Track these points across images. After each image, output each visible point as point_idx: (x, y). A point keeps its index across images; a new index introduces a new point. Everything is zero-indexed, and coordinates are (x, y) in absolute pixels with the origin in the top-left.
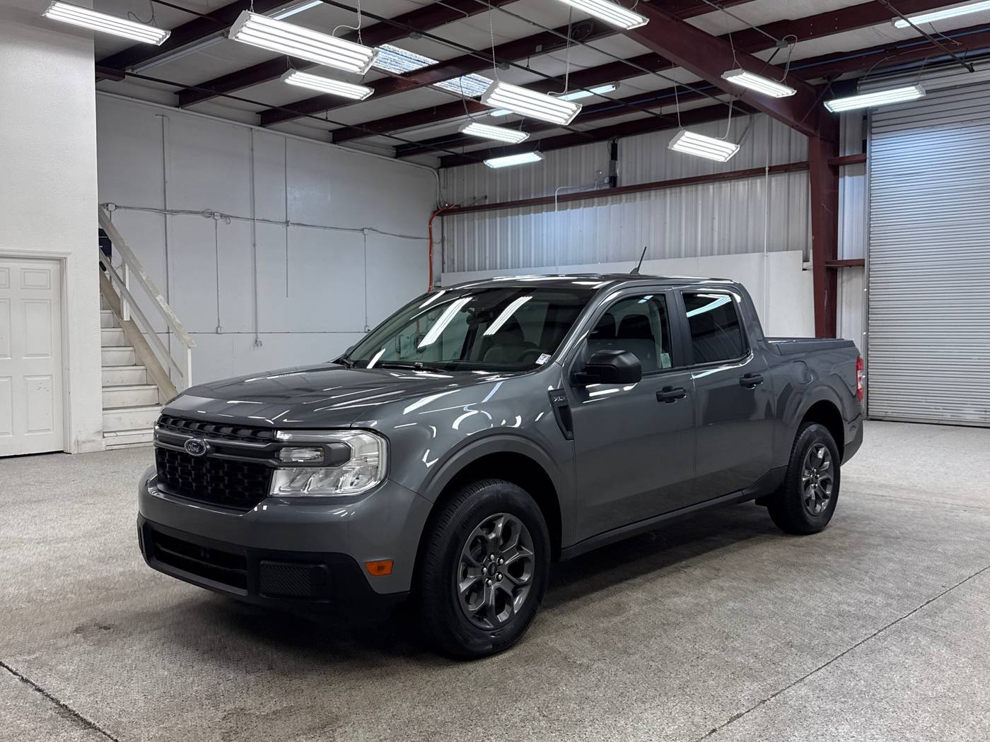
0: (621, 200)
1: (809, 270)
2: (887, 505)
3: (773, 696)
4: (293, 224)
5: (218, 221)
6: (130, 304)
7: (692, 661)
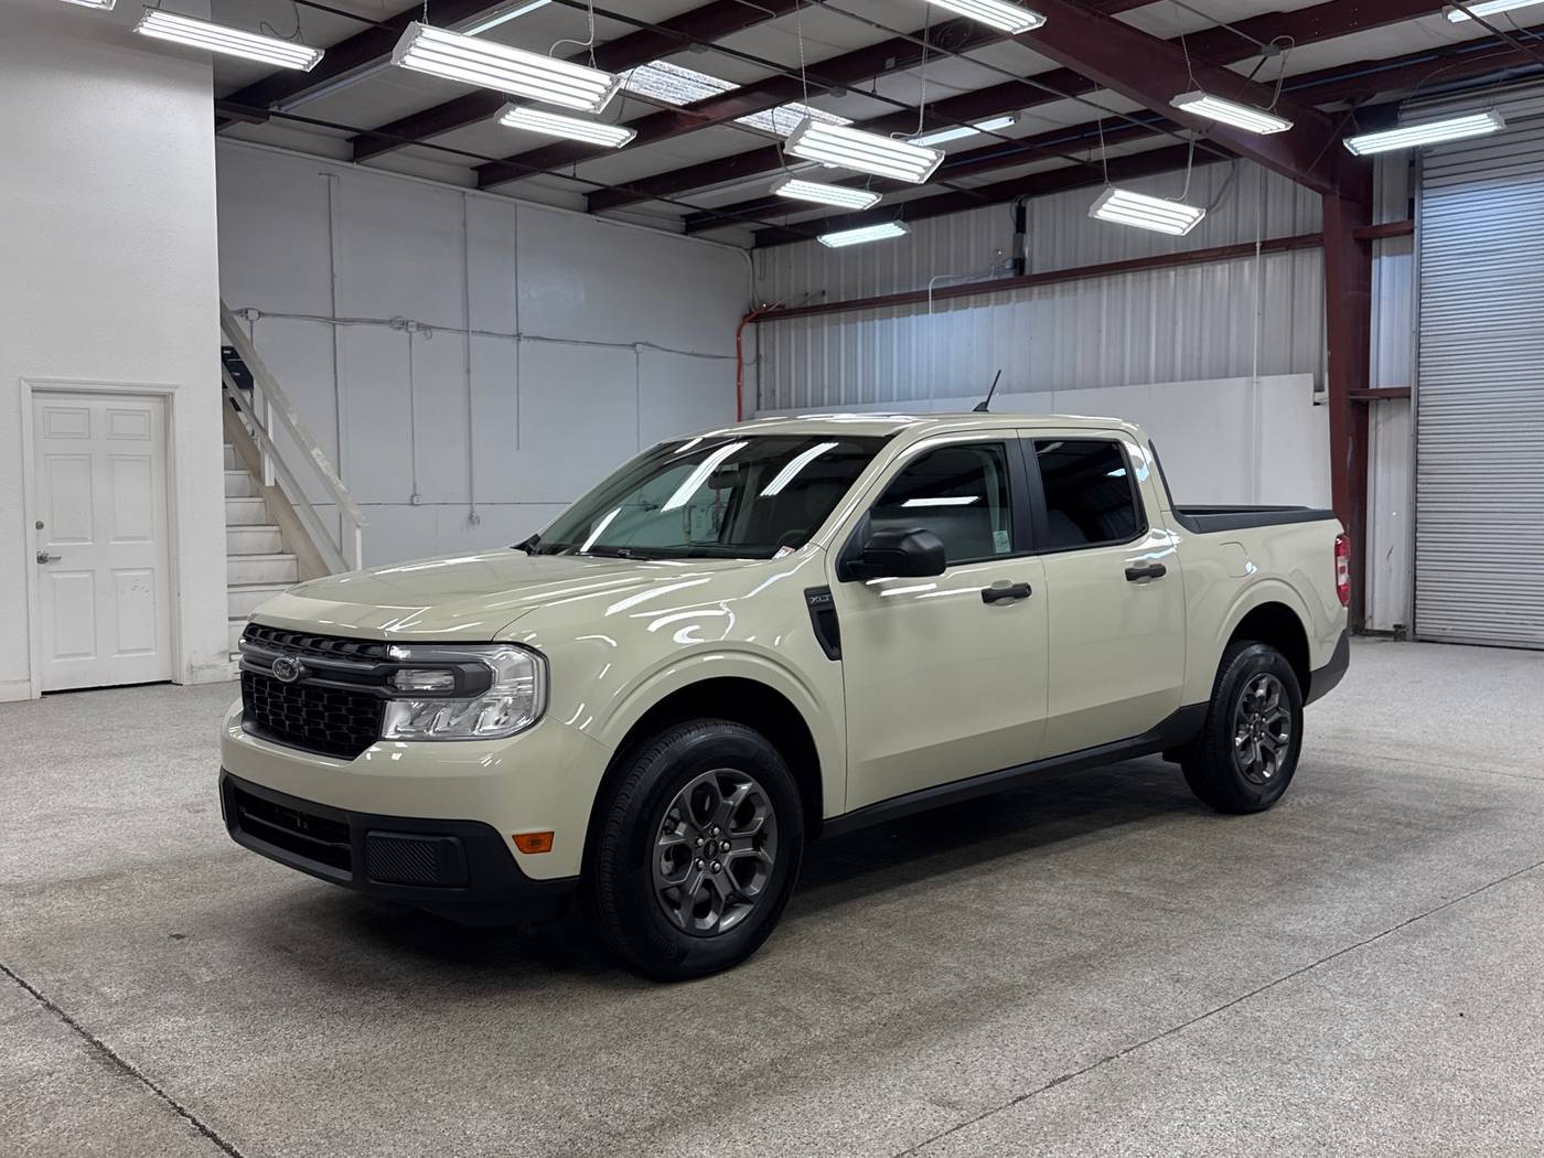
0: (1031, 295)
1: (1324, 404)
3: (1126, 1051)
4: (528, 337)
5: (414, 335)
6: (275, 463)
7: (1019, 998)
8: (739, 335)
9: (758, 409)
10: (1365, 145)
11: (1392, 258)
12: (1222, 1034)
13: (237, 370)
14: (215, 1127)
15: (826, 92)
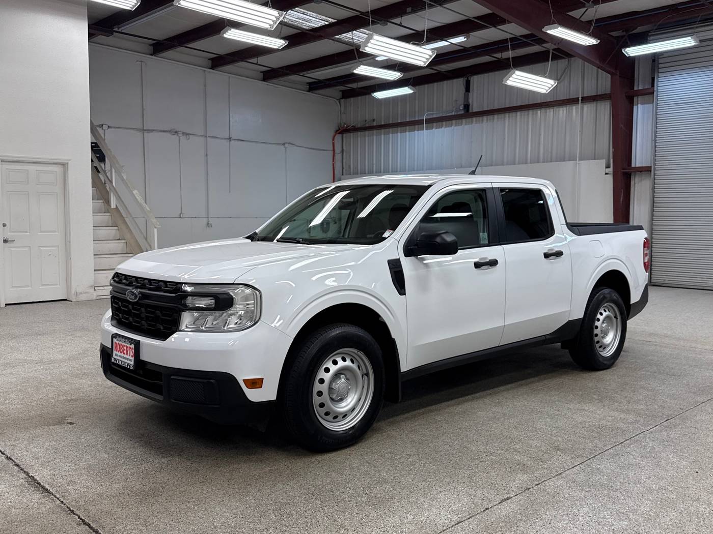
0: (472, 122)
1: (610, 174)
2: (653, 348)
3: (536, 485)
4: (235, 140)
5: (181, 137)
6: (115, 196)
7: (482, 458)
8: (333, 140)
9: (343, 175)
10: (632, 51)
11: (643, 106)
12: (582, 477)
13: (98, 152)
14: (89, 520)
15: (378, 23)
